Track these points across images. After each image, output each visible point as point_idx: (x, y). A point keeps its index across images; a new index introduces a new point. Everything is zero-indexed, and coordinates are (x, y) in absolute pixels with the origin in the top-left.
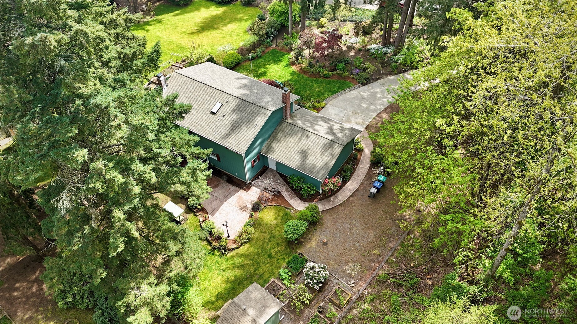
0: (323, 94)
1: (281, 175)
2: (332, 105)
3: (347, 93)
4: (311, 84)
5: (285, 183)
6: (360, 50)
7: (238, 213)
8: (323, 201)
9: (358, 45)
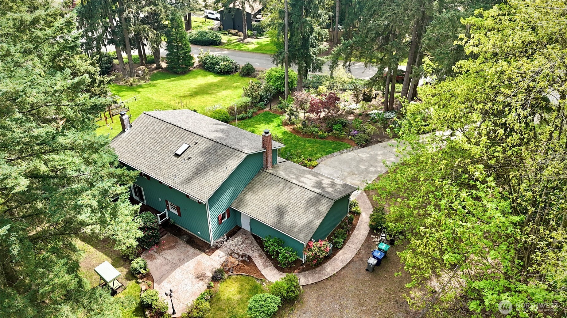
0: (316, 154)
1: (256, 237)
2: (325, 165)
3: (343, 154)
4: (303, 143)
5: (259, 247)
6: (360, 115)
7: (193, 282)
8: (306, 272)
9: (357, 110)
